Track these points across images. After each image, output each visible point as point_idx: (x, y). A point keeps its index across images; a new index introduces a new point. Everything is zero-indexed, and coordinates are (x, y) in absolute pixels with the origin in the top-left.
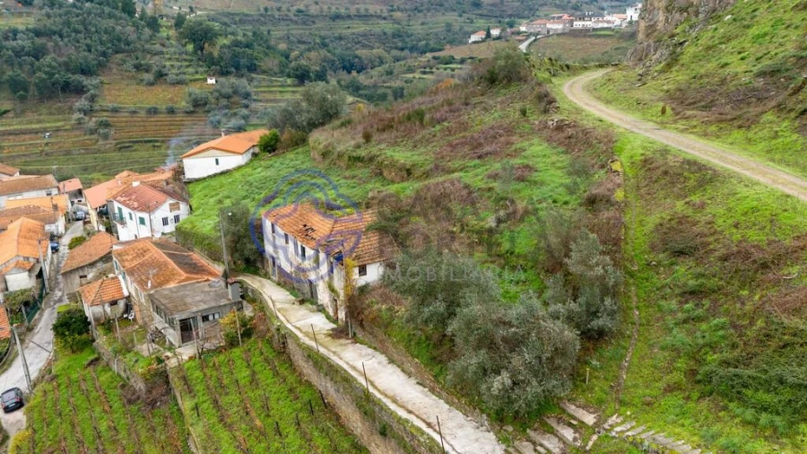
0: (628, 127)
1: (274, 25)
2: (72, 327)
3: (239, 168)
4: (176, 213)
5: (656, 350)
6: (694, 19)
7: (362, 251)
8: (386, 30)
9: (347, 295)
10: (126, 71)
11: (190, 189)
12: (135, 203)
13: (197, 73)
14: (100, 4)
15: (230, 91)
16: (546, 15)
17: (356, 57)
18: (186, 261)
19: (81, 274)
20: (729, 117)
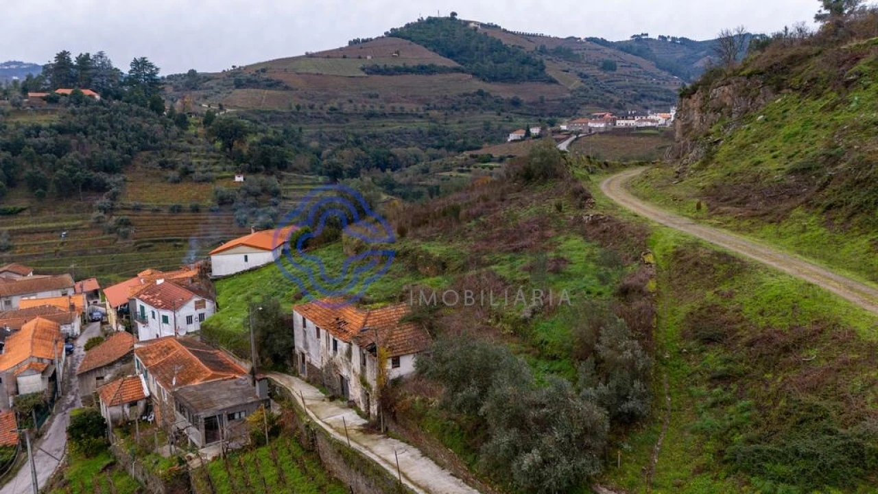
0: (662, 221)
1: (305, 123)
2: (88, 430)
3: (268, 265)
4: (201, 311)
5: (686, 434)
6: (727, 120)
7: (396, 342)
8: (422, 129)
9: (379, 386)
10: (151, 168)
11: (217, 287)
12: (160, 301)
13: (224, 170)
14: (128, 102)
15: (259, 188)
16: (588, 114)
17: (391, 155)
18: (212, 359)
19: (98, 375)
20: (761, 212)
